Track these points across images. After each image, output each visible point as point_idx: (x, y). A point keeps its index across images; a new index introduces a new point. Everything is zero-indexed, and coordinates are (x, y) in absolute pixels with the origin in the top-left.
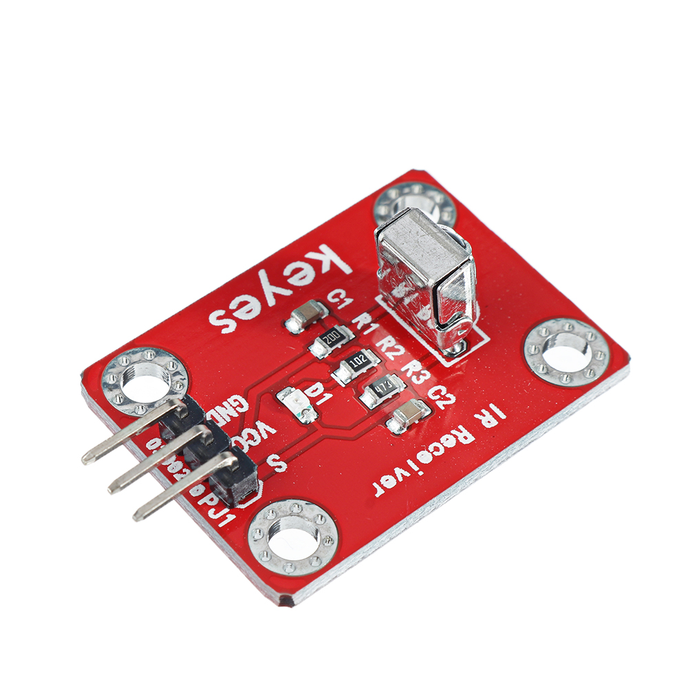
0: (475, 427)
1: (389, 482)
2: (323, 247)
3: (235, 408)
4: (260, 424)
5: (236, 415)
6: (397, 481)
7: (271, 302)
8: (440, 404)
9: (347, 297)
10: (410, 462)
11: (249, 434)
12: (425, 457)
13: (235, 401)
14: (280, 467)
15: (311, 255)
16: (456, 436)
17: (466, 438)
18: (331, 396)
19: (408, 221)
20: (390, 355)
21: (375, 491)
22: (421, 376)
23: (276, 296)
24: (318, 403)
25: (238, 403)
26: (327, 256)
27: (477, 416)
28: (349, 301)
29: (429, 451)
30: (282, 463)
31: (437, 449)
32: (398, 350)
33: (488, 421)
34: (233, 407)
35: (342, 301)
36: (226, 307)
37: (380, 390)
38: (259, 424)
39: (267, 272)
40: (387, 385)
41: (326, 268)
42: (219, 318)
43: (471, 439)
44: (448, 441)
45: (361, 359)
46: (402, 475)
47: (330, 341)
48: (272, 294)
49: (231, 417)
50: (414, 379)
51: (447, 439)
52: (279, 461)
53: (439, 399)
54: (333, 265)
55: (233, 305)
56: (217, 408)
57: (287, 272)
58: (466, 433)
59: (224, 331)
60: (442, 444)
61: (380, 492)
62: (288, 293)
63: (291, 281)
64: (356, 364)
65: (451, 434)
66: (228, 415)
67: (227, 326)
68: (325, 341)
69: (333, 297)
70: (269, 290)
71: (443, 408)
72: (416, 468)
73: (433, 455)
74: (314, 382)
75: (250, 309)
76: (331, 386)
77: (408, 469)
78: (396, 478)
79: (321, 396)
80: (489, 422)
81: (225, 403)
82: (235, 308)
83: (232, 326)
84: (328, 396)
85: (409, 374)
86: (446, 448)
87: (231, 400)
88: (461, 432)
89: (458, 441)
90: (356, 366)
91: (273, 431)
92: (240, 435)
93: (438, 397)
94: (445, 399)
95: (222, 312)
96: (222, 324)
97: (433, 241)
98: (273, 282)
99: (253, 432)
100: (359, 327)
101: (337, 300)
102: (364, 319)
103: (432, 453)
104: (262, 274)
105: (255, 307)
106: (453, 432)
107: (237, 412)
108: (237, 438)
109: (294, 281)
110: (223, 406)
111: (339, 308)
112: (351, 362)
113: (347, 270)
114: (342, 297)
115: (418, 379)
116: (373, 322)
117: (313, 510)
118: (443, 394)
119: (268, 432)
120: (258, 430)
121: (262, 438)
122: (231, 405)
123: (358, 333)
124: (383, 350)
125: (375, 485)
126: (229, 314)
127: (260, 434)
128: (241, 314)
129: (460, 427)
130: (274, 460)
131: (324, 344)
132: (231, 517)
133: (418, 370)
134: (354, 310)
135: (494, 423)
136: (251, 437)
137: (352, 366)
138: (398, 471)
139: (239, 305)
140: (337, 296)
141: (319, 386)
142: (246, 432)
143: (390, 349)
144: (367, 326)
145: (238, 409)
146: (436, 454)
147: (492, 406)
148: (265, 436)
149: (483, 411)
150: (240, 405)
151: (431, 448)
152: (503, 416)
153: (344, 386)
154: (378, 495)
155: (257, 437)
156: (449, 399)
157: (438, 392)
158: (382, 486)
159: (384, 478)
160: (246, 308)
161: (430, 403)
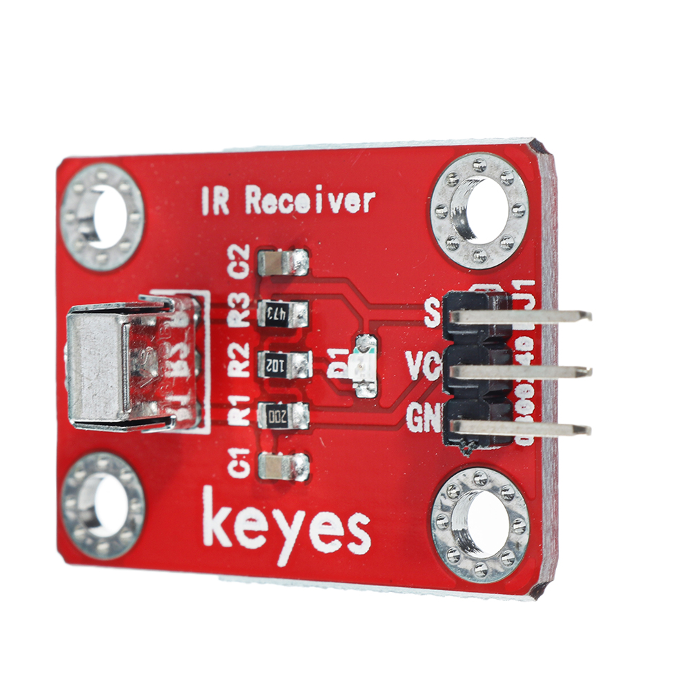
0: (237, 200)
1: (353, 203)
2: (208, 541)
3: (422, 415)
4: (414, 374)
5: (427, 405)
6: (345, 196)
7: (300, 516)
8: (245, 253)
9: (231, 459)
10: (319, 209)
11: (432, 371)
12: (302, 203)
13: (415, 424)
14: (432, 306)
15: (226, 542)
16: (260, 204)
17: (253, 194)
18: (329, 351)
19: (87, 409)
20: (246, 351)
21: (372, 202)
22: (238, 301)
23: (290, 520)
24: (345, 352)
25: (416, 419)
26: (212, 526)
27: (226, 211)
28: (233, 452)
29: (294, 207)
30: (428, 308)
31: (286, 204)
32: (235, 351)
34: (423, 417)
35: (240, 457)
36: (344, 550)
38: (415, 377)
39: (277, 558)
40: (272, 312)
41: (225, 512)
42: (359, 542)
43: (250, 189)
44: (271, 204)
45: (271, 367)
46: (336, 198)
47: (282, 414)
48: (292, 526)
49: (433, 407)
50: (245, 305)
51: (269, 206)
52: (428, 314)
53: (242, 260)
54: (215, 511)
55: (335, 546)
56: (437, 430)
57: (260, 541)
58: (249, 200)
59: (365, 520)
60: (277, 205)
61: (369, 196)
62: (278, 515)
64: (279, 363)
65: (262, 210)
66: (434, 413)
67: (359, 525)
68: (286, 418)
69: (243, 469)
70: (291, 534)
71: (247, 247)
72: (319, 197)
73: (294, 199)
74: (332, 381)
75: (325, 527)
77: (326, 203)
78: (343, 201)
79: (338, 358)
80: (221, 195)
81: (427, 430)
82: (337, 541)
83: (355, 521)
84: (332, 352)
85: (247, 314)
86: (278, 198)
87: (418, 429)
88: (252, 205)
90: (282, 361)
91: (408, 354)
92: (441, 377)
93: (242, 264)
94: (238, 257)
95: (352, 547)
96: (362, 531)
97: (84, 364)
98: (281, 540)
99: (426, 370)
100: (247, 411)
101: (243, 464)
102: (236, 418)
103: (293, 203)
104: (283, 561)
105: (317, 526)
106: (258, 211)
107: (423, 409)
109: (263, 525)
110: (431, 427)
111: (247, 452)
112: (282, 371)
113: (208, 491)
114: (235, 464)
115: (243, 300)
116: (230, 407)
117: (440, 229)
118: (235, 264)
119: (414, 358)
120: (421, 369)
121: (424, 355)
122: (423, 421)
123: (254, 405)
124: (246, 364)
125: (366, 210)
126: (348, 538)
127: (422, 361)
128: (336, 527)
129: (248, 211)
130: (432, 319)
131: (289, 415)
132: (517, 284)
133: (236, 311)
135: (219, 189)
136: (433, 366)
137: (285, 364)
138: (335, 208)
139: (330, 542)
140: (239, 469)
141: (331, 373)
142: (432, 377)
143: (240, 358)
144: (241, 406)
145: (420, 412)
146: (290, 198)
147: (205, 211)
148: (420, 354)
149: (216, 212)
150: (415, 413)
151: (289, 210)
152: (205, 190)
153: (310, 353)
154: (373, 195)
155: (427, 361)
156: (235, 253)
157: (238, 269)
158: (362, 203)
159: (354, 210)
160: (327, 531)
161: (254, 262)
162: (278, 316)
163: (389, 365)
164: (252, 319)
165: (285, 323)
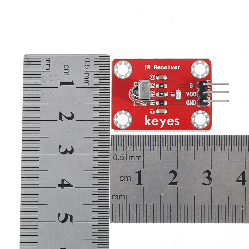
0: (152, 67)
1: (176, 68)
2: (146, 124)
4: (188, 95)
5: (190, 101)
7: (165, 120)
8: (154, 76)
10: (169, 69)
11: (191, 95)
12: (166, 68)
13: (188, 104)
14: (191, 84)
15: (150, 124)
16: (157, 68)
17: (156, 66)
18: (171, 92)
20: (154, 92)
22: (152, 84)
23: (163, 120)
24: (174, 92)
25: (188, 103)
26: (147, 122)
27: (150, 69)
28: (151, 109)
31: (162, 68)
33: (149, 67)
35: (153, 110)
36: (174, 125)
37: (163, 85)
39: (160, 127)
40: (161, 86)
41: (149, 120)
42: (177, 123)
43: (155, 65)
44: (159, 68)
46: (172, 67)
49: (191, 101)
50: (154, 85)
52: (190, 86)
53: (153, 77)
54: (147, 119)
55: (173, 124)
56: (192, 105)
57: (157, 124)
58: (155, 67)
59: (178, 120)
61: (179, 67)
62: (161, 120)
63: (158, 122)
67: (177, 120)
68: (163, 103)
69: (153, 112)
70: (163, 123)
71: (154, 75)
72: (169, 67)
75: (170, 121)
76: (169, 94)
77: (170, 68)
78: (174, 68)
79: (173, 93)
81: (190, 104)
82: (172, 123)
83: (176, 120)
84: (172, 92)
85: (154, 86)
86: (161, 67)
87: (189, 104)
89: (157, 67)
91: (187, 92)
92: (193, 96)
93: (153, 78)
94: (152, 77)
95: (176, 124)
98: (161, 124)
99: (190, 95)
100: (154, 102)
101: (153, 111)
102: (152, 104)
104: (162, 127)
105: (169, 121)
106: (157, 69)
108: (194, 96)
109: (157, 121)
111: (154, 109)
113: (146, 116)
114: (152, 111)
115: (153, 84)
116: (151, 102)
117: (193, 72)
118: (152, 78)
119: (188, 93)
120: (189, 95)
123: (155, 101)
124: (154, 94)
125: (178, 69)
126: (175, 123)
127: (189, 94)
128: (173, 121)
129: (155, 69)
130: (191, 87)
132: (207, 81)
133: (152, 86)
134: (152, 107)
135: (148, 65)
136: (191, 94)
137: (163, 94)
138: (172, 69)
140: (152, 112)
141: (171, 96)
142: (191, 96)
143: (153, 93)
144: (153, 101)
145: (189, 102)
146: (163, 67)
147: (146, 69)
148: (189, 92)
149: (148, 69)
150: (188, 102)
151: (163, 69)
152: (146, 65)
153: (167, 92)
154: (180, 67)
155: (190, 93)
156: (152, 76)
157: (152, 79)
158: (178, 68)
159: (176, 69)
160: (171, 122)
161: (155, 77)
162: (162, 86)
163: (183, 95)
164: (155, 87)
165: (163, 87)
